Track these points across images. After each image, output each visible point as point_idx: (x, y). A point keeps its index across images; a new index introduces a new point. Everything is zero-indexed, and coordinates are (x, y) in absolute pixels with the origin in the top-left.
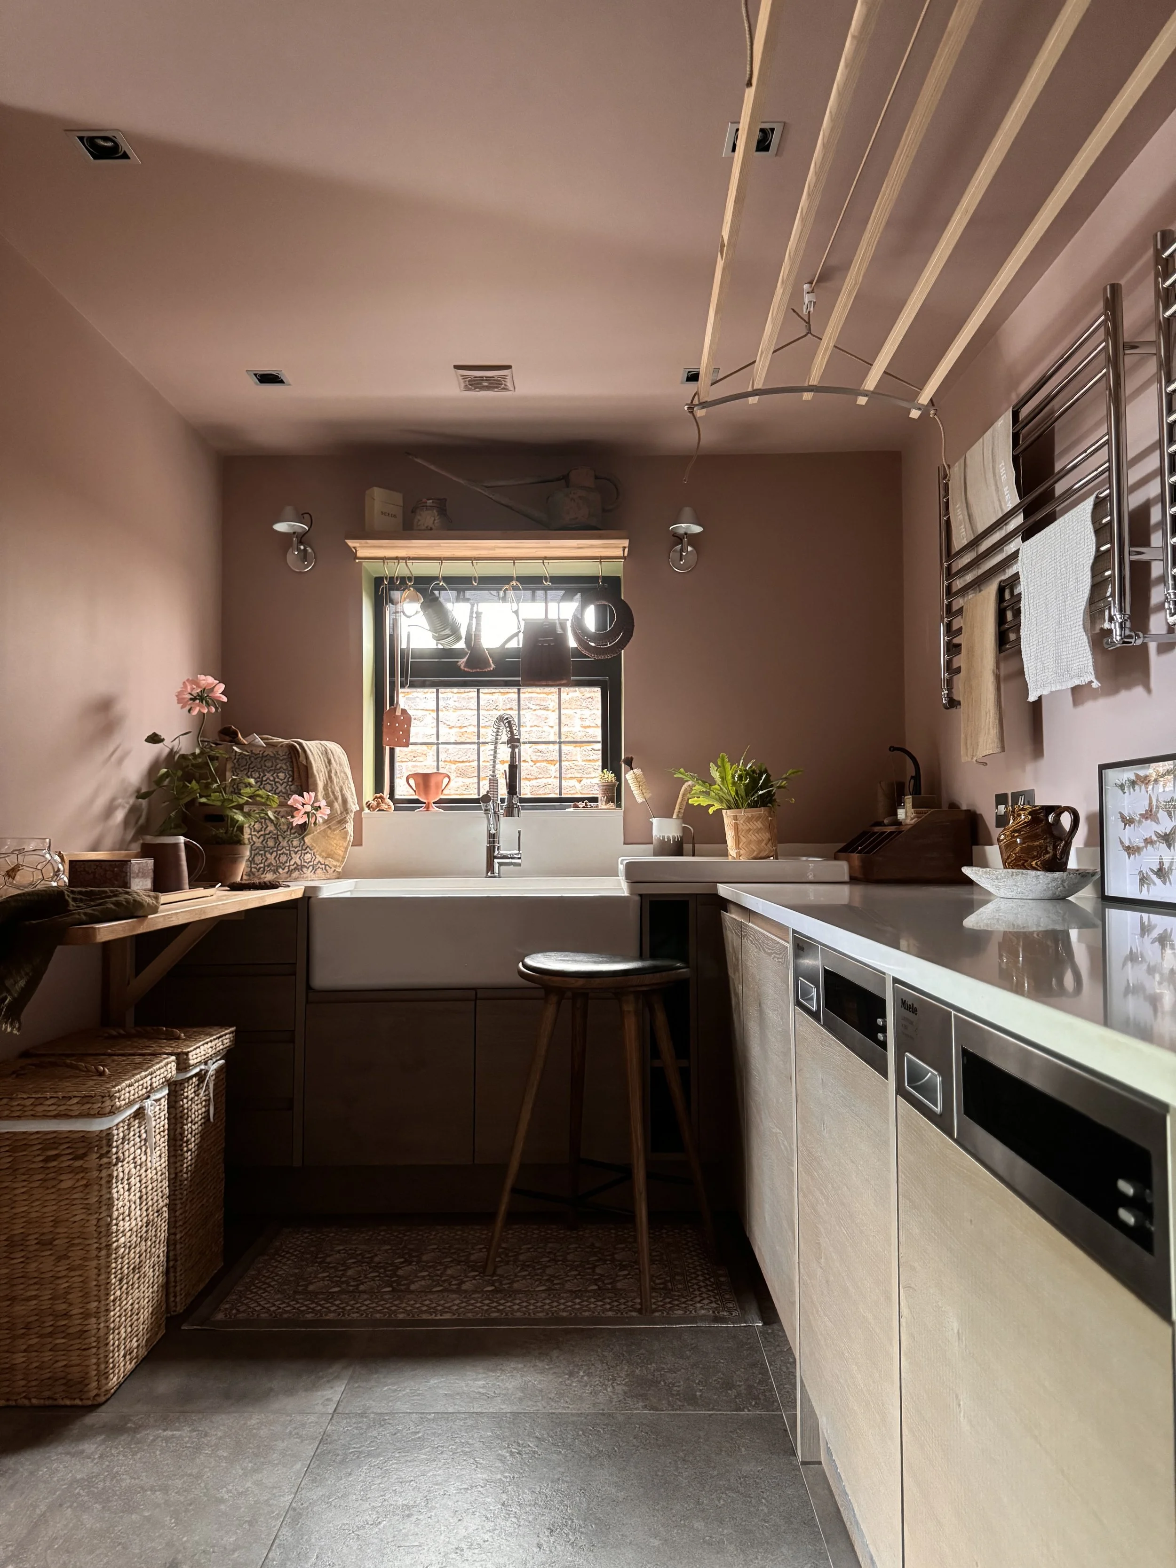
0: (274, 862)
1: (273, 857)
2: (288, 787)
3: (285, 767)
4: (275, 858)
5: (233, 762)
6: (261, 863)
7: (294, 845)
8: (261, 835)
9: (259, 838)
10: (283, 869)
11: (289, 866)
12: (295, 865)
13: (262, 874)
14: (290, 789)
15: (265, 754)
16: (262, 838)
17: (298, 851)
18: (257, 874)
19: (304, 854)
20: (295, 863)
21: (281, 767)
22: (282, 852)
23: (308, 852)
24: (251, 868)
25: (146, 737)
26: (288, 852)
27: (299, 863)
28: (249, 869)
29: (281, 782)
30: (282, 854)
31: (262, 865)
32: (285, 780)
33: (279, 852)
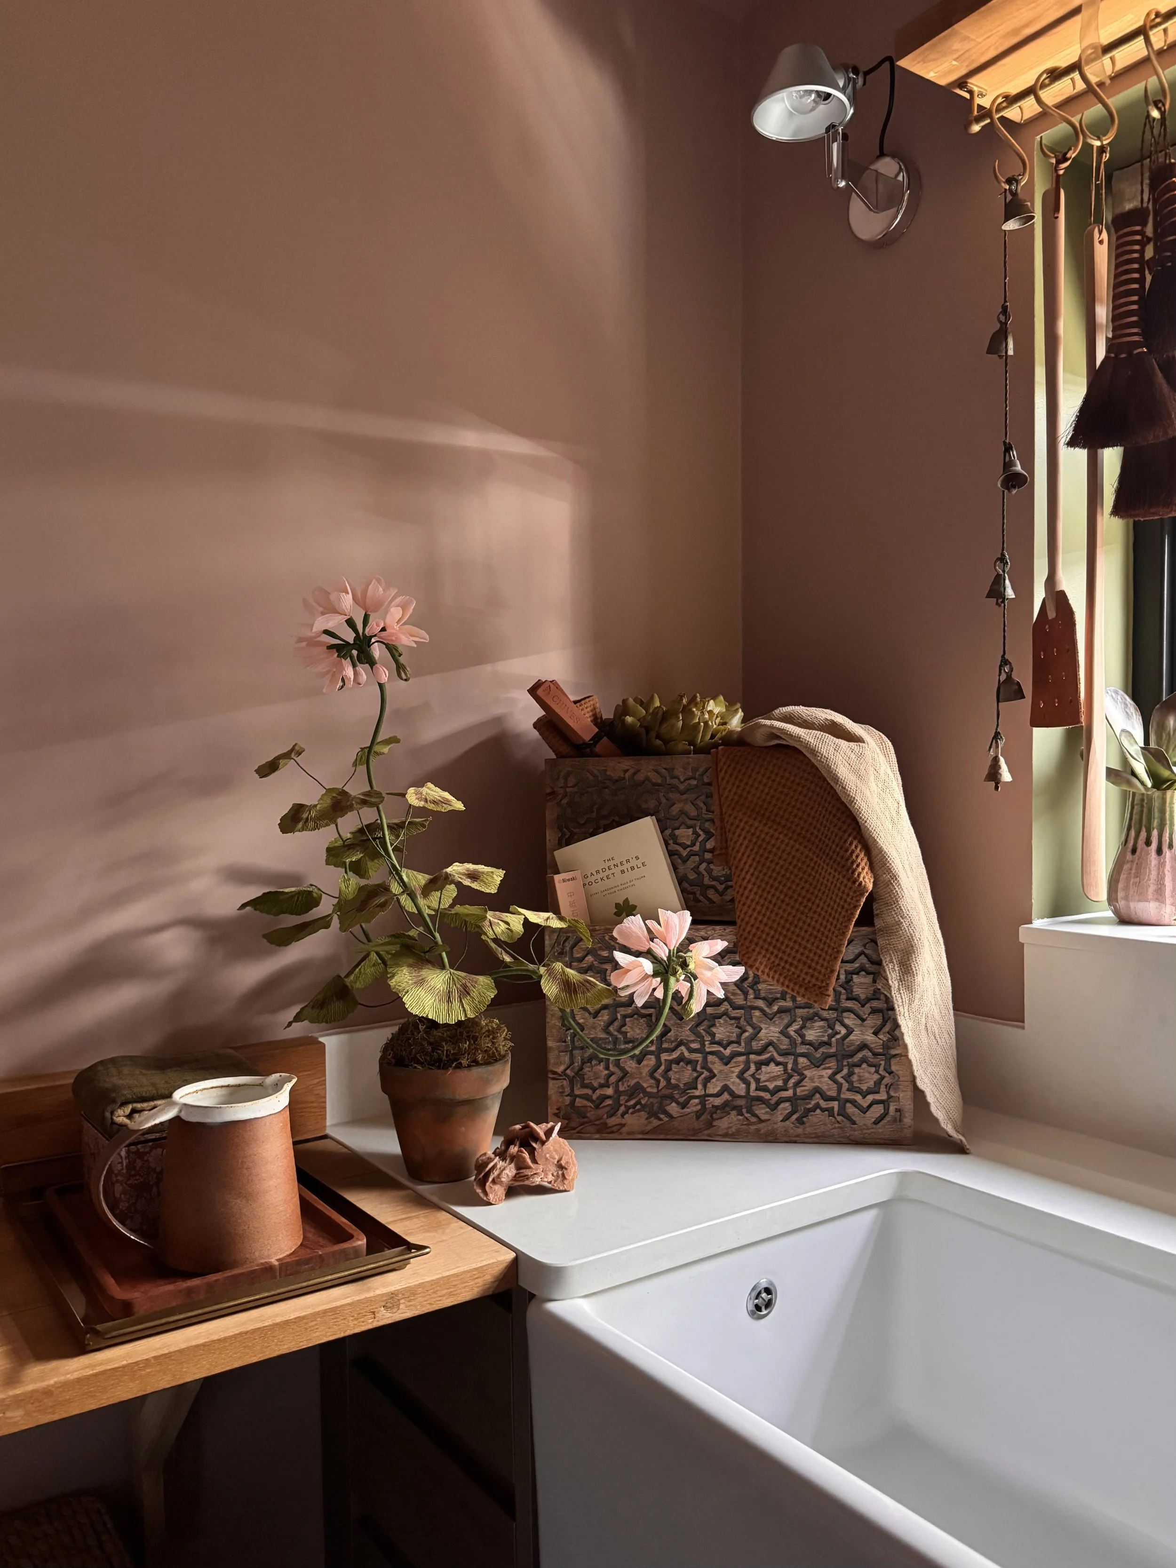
0: (647, 1084)
1: (645, 1071)
2: (704, 865)
3: (693, 812)
4: (652, 1075)
5: (559, 804)
6: (607, 1085)
7: (718, 1037)
8: (605, 1007)
9: (596, 1015)
10: (684, 1106)
11: (703, 1098)
12: (726, 1096)
13: (612, 1114)
14: (709, 871)
15: (640, 777)
16: (605, 1016)
17: (735, 1055)
18: (591, 1115)
19: (759, 1065)
20: (725, 1089)
21: (682, 812)
22: (675, 1055)
23: (771, 1060)
24: (572, 1094)
25: (256, 768)
26: (698, 1056)
27: (740, 1088)
28: (568, 1100)
29: (684, 853)
30: (677, 1061)
31: (610, 1091)
32: (696, 848)
33: (664, 1057)
